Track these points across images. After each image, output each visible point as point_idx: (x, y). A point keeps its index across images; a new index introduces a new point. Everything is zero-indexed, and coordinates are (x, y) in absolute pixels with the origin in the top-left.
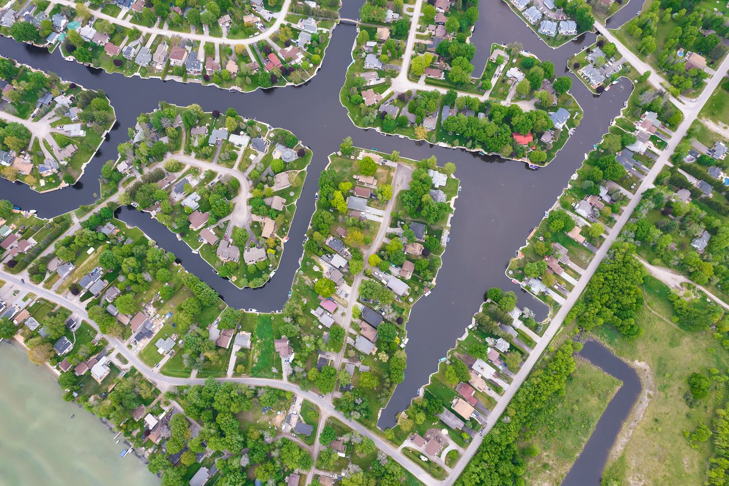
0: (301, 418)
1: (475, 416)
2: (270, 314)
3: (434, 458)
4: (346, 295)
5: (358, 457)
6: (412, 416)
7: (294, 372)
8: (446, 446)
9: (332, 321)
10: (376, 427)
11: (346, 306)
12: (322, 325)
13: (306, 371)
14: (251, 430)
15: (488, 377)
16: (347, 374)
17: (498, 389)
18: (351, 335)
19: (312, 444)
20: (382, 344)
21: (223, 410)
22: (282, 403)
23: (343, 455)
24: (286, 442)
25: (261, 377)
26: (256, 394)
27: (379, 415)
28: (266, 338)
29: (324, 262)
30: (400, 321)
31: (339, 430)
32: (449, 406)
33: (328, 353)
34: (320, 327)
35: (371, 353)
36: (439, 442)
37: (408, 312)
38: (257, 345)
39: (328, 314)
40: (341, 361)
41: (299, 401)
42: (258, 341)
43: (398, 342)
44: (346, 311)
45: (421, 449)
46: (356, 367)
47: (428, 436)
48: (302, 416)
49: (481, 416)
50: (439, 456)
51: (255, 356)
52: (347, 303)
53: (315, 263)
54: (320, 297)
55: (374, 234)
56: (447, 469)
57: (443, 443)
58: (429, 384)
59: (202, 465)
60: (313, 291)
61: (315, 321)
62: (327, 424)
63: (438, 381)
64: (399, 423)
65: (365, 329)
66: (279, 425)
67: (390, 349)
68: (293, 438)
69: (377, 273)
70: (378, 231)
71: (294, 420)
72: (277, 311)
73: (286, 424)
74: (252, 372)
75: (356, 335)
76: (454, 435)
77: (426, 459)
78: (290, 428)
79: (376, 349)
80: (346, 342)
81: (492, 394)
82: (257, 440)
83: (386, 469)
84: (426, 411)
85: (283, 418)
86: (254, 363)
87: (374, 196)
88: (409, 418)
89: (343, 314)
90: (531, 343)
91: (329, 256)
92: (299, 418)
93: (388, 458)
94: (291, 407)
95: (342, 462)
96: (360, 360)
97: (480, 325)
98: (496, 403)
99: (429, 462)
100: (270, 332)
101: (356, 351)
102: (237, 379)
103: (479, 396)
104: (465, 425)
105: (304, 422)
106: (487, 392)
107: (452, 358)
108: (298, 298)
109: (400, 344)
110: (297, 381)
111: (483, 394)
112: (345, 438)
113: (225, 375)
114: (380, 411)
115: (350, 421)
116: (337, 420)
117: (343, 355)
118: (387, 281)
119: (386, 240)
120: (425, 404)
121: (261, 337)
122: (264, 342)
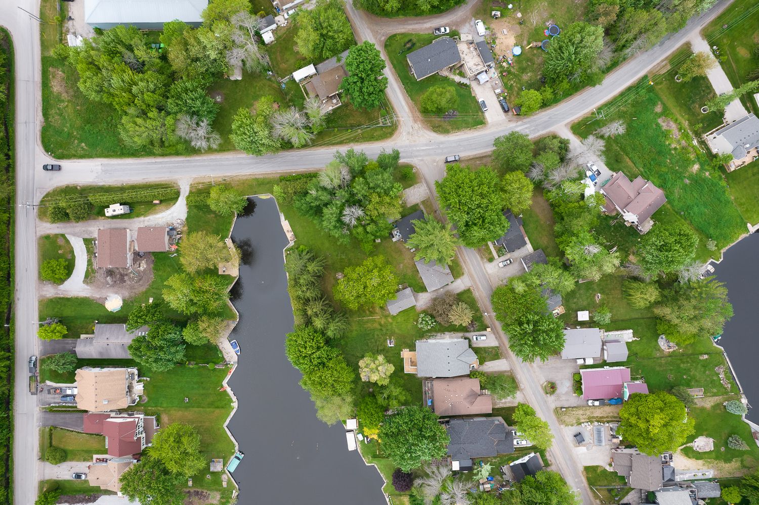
0: (457, 79)
1: (69, 392)
2: (722, 251)
3: (94, 228)
4: (578, 437)
6: (199, 283)
8: (89, 276)
9: (568, 352)
10: (273, 193)
11: (560, 412)
12: (583, 324)
13: (539, 186)
16: (435, 256)
18: (495, 354)
19: (389, 44)
20: (403, 397)
22: (527, 77)
23: (299, 75)
25: (622, 94)
26: (616, 36)
27: (286, 225)
28: (684, 188)
30: (403, 481)
31: (351, 121)
32: (143, 367)
33: (514, 270)
34: (583, 316)
35: (412, 348)
36: (110, 273)
38: (692, 156)
39: (590, 362)
40: (471, 276)
41: (494, 113)
42: (696, 167)
43: (367, 429)
44: (552, 402)
45: (136, 226)
46: (423, 289)
47: (143, 266)
48: (461, 85)
49: (55, 400)
51: (674, 129)
52: (562, 422)
53: (716, 455)
54: (642, 385)
56: (52, 228)
57: (100, 276)
58: (225, 383)
60: (670, 388)
61: (607, 317)
62: (388, 110)
63: (211, 404)
64: (229, 242)
65: (473, 396)
66: (493, 26)
68: (443, 23)
71: (471, 60)
72: (711, 269)
73: (482, 39)
74: (651, 89)
75: (481, 363)
76: (88, 312)
77: (109, 212)
78: (466, 36)
79: (408, 369)
80: (495, 331)
81: (64, 472)
83: (167, 112)
84: (177, 320)
85: (497, 49)
86: (666, 113)
88: (212, 271)
89: (552, 388)
92: (462, 74)
93: (189, 148)
94: (499, 83)
96: (425, 312)
98: (42, 458)
99: (99, 211)
100: (688, 208)
101: (452, 329)
102: (674, 46)
103: (93, 443)
104: (74, 352)
105: (445, 73)
106: (80, 466)
107: (217, 483)
109: (361, 427)
111: (86, 455)
112: (318, 111)
113: (707, 35)
114: (290, 235)
116: (371, 138)
117: (476, 294)
121: (697, 181)
122: (682, 178)
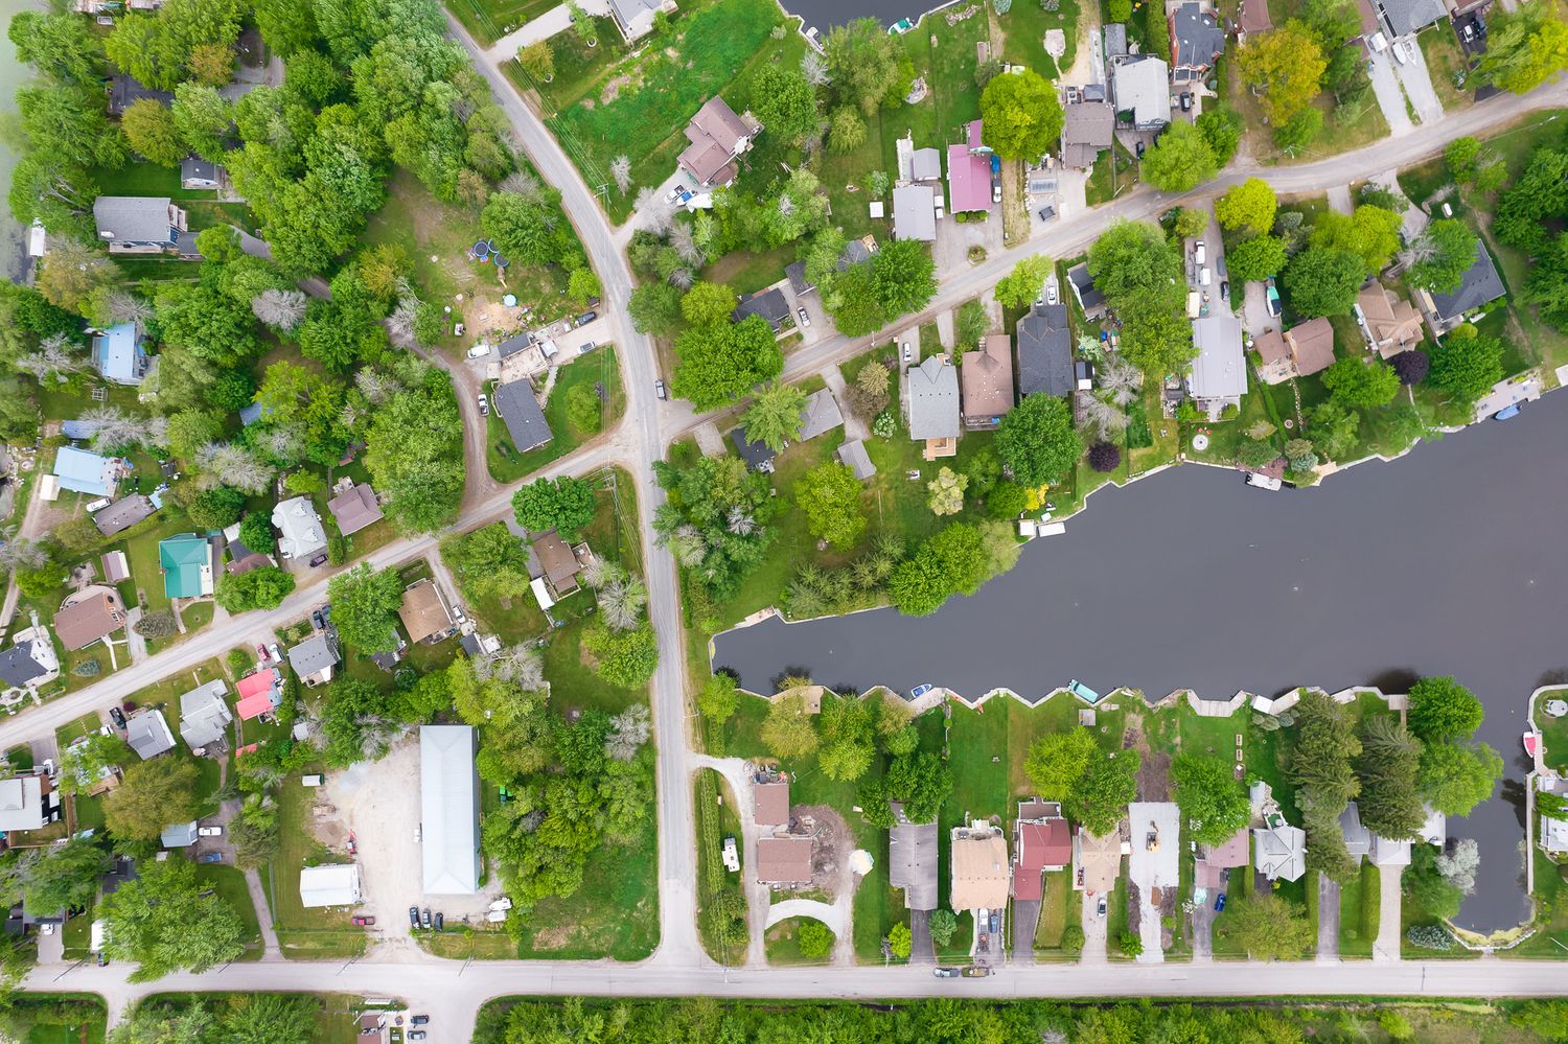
0: (550, 383)
1: (985, 922)
2: (787, 16)
3: (756, 889)
4: (1047, 214)
5: (578, 651)
6: (833, 731)
7: (664, 240)
8: (824, 897)
9: (925, 232)
10: (708, 636)
11: (1010, 240)
12: (888, 210)
13: (701, 274)
14: (384, 251)
15: (1137, 875)
16: (795, 412)
17: (1123, 939)
18: (929, 331)
19: (502, 478)
20: (986, 456)
21: (362, 106)
22: (546, 288)
23: (545, 601)
24: (439, 390)
25: (570, 155)
26: (496, 177)
27: (751, 620)
28: (699, 68)
29: (1098, 49)
30: (1103, 456)
31: (609, 530)
32: (950, 818)
33: (813, 305)
34: (877, 210)
35: (921, 444)
36: (818, 866)
37: (1153, 461)
38: (656, 58)
39: (940, 201)
40: (822, 364)
41: (597, 333)
42: (670, 52)
43: (1032, 506)
44: (996, 251)
45: (753, 829)
46: (840, 429)
47: (808, 820)
48: (558, 379)
49: (996, 941)
50: (776, 898)
51: (617, 83)
52: (1024, 237)
53: (1070, 26)
54: (972, 130)
55: (1334, 139)
56: (756, 949)
57: (823, 882)
58: (972, 706)
60: (976, 89)
61: (879, 177)
62: (594, 479)
63: (1002, 725)
64: (775, 699)
65: (986, 360)
66: (475, 334)
67: (986, 496)
68: (472, 403)
69: (1204, 254)
70: (1353, 144)
71: (526, 365)
72: (813, 31)
73: (495, 349)
74: (563, 115)
75: (942, 350)
76: (874, 898)
77: (734, 866)
78: (492, 371)
79: (950, 450)
80: (898, 332)
81: (1096, 929)
82: (371, 297)
83: (603, 772)
84: (884, 760)
85: (508, 328)
86: (595, 94)
87: (1476, 27)
88: (816, 721)
89: (976, 252)
90: (1357, 936)
91: (1134, 49)
92: (544, 377)
93: (647, 747)
94: (555, 325)
95: (524, 611)
96: (871, 427)
97: (1293, 732)
98: (1076, 959)
99: (732, 879)
100: (728, 63)
101: (894, 389)
102: (503, 85)
103: (1056, 889)
104: (929, 913)
105: (542, 400)
106: (1089, 907)
107: (1112, 718)
108: (910, 56)
109: (1030, 515)
110: (646, 272)
111: (1073, 900)
112: (595, 569)
113: (490, 39)
114: (766, 615)
115: (660, 543)
116: (632, 502)
117: (847, 357)
118: (1203, 314)
119: (1339, 199)
120: (903, 745)
121: (691, 50)
122: (685, 72)
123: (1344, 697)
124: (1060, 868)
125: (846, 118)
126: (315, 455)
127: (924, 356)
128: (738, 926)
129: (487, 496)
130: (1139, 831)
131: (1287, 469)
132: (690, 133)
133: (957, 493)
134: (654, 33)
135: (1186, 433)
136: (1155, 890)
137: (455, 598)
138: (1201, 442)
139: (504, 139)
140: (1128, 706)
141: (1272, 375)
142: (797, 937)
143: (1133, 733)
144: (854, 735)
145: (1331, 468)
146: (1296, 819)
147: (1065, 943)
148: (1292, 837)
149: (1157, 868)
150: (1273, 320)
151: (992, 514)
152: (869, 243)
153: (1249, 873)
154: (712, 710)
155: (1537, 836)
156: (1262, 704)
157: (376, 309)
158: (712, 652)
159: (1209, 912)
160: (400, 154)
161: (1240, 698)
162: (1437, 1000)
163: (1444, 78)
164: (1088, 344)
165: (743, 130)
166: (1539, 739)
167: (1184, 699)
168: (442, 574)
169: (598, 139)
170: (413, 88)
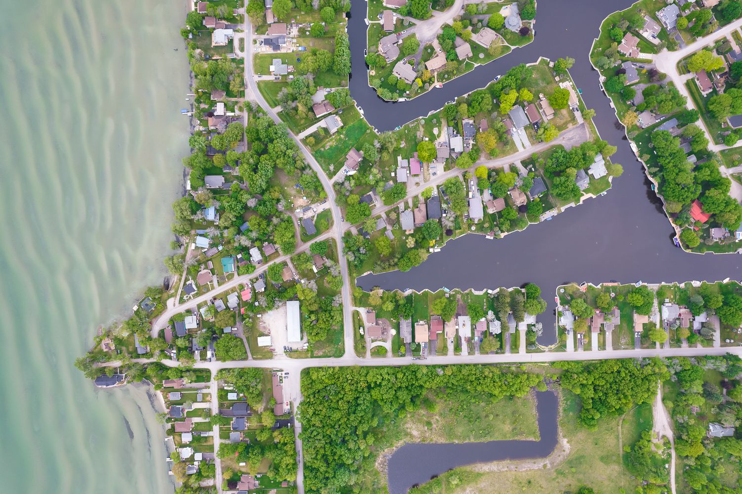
0: (315, 218)
1: (423, 345)
2: (370, 126)
3: (368, 339)
4: (434, 174)
5: (323, 283)
6: (385, 299)
7: (342, 184)
8: (384, 341)
9: (405, 180)
10: (355, 278)
11: (425, 180)
12: (396, 174)
13: (351, 192)
14: (276, 188)
15: (461, 334)
16: (375, 225)
17: (458, 348)
18: (406, 203)
19: (304, 241)
20: (419, 234)
21: (272, 155)
22: (314, 195)
23: (315, 271)
24: (289, 221)
25: (318, 162)
26: (303, 169)
27: (365, 274)
28: (349, 140)
29: (446, 132)
30: (449, 232)
31: (330, 253)
32: (414, 321)
33: (378, 198)
35: (405, 231)
36: (383, 333)
37: (462, 233)
38: (338, 137)
39: (408, 172)
40: (380, 212)
41: (326, 206)
42: (342, 136)
43: (431, 245)
44: (422, 183)
45: (367, 324)
46: (386, 227)
47: (380, 322)
48: (317, 217)
49: (426, 350)
50: (373, 341)
51: (329, 144)
52: (429, 180)
53: (439, 127)
54: (416, 154)
55: (504, 153)
56: (368, 354)
57: (384, 337)
58: (419, 294)
59: (224, 174)
60: (416, 144)
61: (393, 166)
62: (327, 241)
63: (427, 298)
64: (371, 293)
65: (420, 210)
66: (297, 206)
67: (420, 242)
68: (296, 224)
69: (473, 183)
70: (509, 154)
71: (309, 214)
72: (377, 130)
73: (302, 210)
74: (316, 152)
75: (409, 208)
76: (397, 341)
77: (362, 333)
78: (301, 215)
79: (412, 232)
80: (398, 204)
81: (451, 347)
82: (273, 199)
83: (332, 310)
84: (397, 306)
85: (304, 205)
86: (324, 147)
87: (538, 126)
88: (381, 298)
89: (417, 184)
90: (515, 348)
91: (455, 133)
92: (314, 217)
93: (341, 305)
94: (316, 204)
95: (310, 273)
96: (393, 227)
97: (497, 298)
98: (446, 355)
99: (362, 337)
100: (356, 139)
101: (398, 218)
102: (301, 145)
103: (440, 338)
104: (410, 343)
105: (314, 222)
106: (449, 342)
107: (453, 295)
108: (400, 137)
109: (432, 247)
110: (338, 192)
111: (445, 340)
112: (329, 263)
113: (297, 134)
114: (369, 273)
115: (343, 256)
116: (336, 246)
117: (387, 210)
118: (473, 197)
119: (506, 168)
120: (401, 302)
121: (347, 135)
122: (346, 141)
123: (510, 290)
124: (441, 332)
125: (385, 154)
126: (261, 237)
127: (405, 210)
128: (364, 347)
129: (301, 246)
130: (461, 323)
131: (495, 234)
132: (347, 157)
133: (413, 242)
134: (337, 132)
135: (470, 226)
136: (465, 338)
137: (293, 270)
138: (473, 228)
139: (304, 161)
140: (457, 292)
141: (491, 211)
142: (378, 350)
143: (458, 299)
144: (390, 300)
145: (506, 233)
146: (498, 319)
147: (443, 351)
148: (497, 323)
149: (465, 332)
150: (491, 198)
151: (422, 247)
152: (391, 182)
153: (488, 332)
154: (356, 294)
155: (558, 322)
156: (490, 291)
157: (274, 202)
158: (356, 282)
159: (479, 342)
160: (280, 166)
161: (485, 290)
162: (535, 363)
163: (530, 137)
164: (444, 206)
165: (360, 156)
166: (558, 298)
167: (471, 291)
168: (290, 265)
169: (325, 158)
170: (283, 151)
